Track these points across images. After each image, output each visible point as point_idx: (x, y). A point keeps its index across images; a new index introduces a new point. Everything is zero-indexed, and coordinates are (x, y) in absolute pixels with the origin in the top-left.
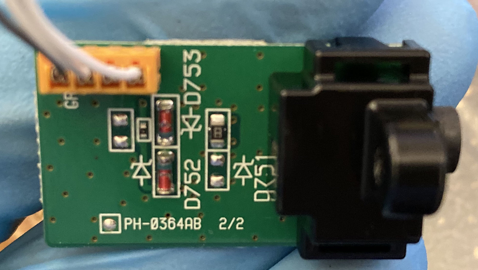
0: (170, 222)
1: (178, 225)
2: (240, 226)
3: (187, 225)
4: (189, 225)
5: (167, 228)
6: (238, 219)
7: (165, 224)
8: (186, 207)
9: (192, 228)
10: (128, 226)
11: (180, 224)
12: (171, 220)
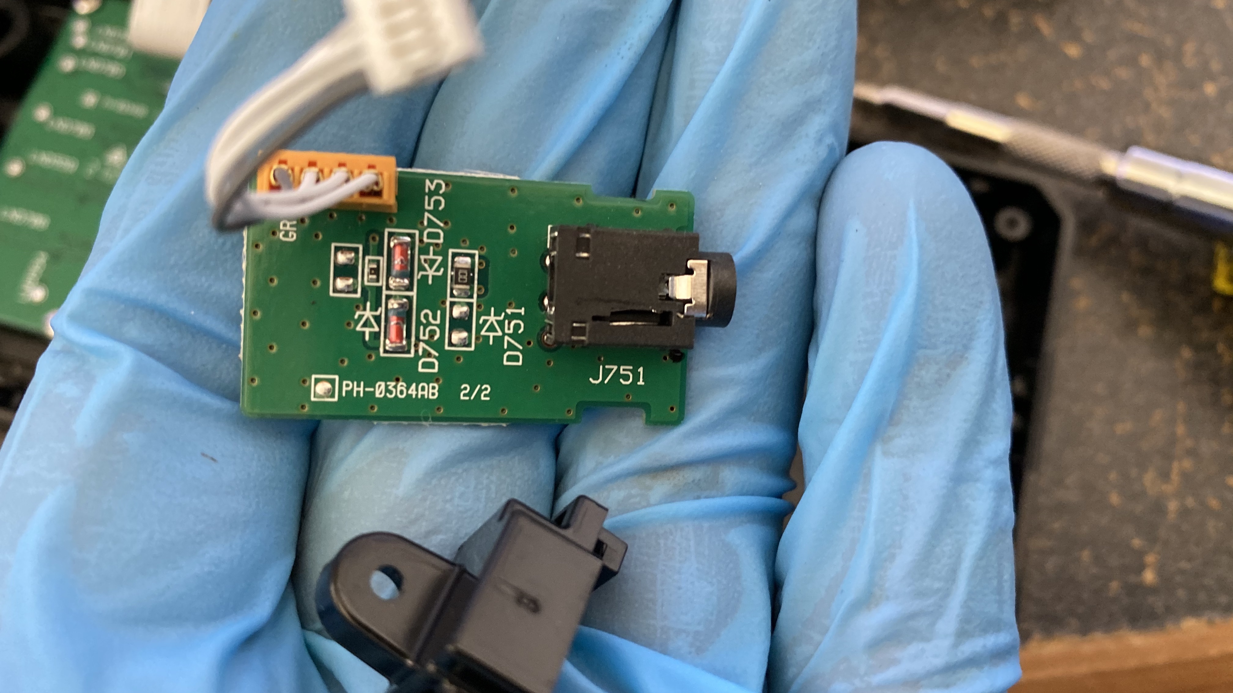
0: (399, 388)
1: (410, 392)
2: (485, 396)
3: (420, 393)
4: (423, 393)
5: (396, 396)
6: (483, 388)
7: (394, 390)
8: (420, 370)
9: (426, 397)
10: (346, 392)
11: (412, 391)
12: (402, 386)
